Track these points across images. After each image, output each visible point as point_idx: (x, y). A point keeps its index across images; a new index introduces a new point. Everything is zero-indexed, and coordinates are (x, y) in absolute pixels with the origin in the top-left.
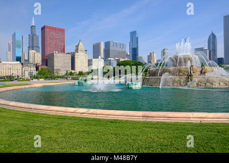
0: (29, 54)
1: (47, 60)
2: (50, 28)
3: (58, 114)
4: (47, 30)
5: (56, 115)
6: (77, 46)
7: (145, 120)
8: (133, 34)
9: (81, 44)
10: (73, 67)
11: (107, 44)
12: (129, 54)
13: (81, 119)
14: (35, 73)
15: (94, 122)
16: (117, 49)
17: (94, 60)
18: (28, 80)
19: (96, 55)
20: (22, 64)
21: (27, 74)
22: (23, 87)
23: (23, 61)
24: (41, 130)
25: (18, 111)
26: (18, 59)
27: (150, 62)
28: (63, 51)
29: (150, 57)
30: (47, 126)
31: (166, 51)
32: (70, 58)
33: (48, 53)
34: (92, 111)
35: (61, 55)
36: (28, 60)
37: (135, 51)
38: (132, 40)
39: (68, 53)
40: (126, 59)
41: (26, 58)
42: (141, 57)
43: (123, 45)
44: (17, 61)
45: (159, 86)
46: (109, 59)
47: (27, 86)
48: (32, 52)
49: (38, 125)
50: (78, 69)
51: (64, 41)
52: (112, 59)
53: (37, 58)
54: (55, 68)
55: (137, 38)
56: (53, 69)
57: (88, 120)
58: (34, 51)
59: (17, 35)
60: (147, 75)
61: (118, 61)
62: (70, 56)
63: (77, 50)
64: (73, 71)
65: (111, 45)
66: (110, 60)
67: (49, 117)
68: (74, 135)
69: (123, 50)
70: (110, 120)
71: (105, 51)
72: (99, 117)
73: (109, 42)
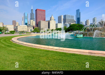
0: (30, 22)
1: (38, 24)
2: (39, 10)
3: (45, 49)
4: (38, 11)
5: (44, 50)
6: (51, 18)
8: (78, 11)
9: (52, 17)
10: (49, 27)
11: (65, 16)
12: (75, 21)
13: (56, 52)
14: (33, 30)
16: (69, 18)
17: (58, 24)
18: (30, 33)
19: (60, 22)
20: (28, 26)
21: (29, 30)
22: (28, 36)
23: (28, 25)
24: (39, 57)
26: (26, 24)
27: (86, 24)
28: (45, 20)
29: (86, 22)
30: (41, 55)
31: (95, 19)
32: (48, 23)
33: (38, 21)
34: (61, 48)
35: (44, 22)
36: (30, 24)
37: (78, 19)
38: (77, 14)
39: (47, 21)
40: (74, 23)
41: (29, 24)
42: (82, 22)
43: (73, 17)
44: (26, 25)
46: (66, 23)
47: (30, 36)
48: (32, 21)
49: (37, 54)
50: (51, 28)
51: (45, 16)
52: (67, 23)
53: (34, 23)
54: (41, 28)
55: (80, 13)
56: (40, 28)
58: (32, 20)
59: (26, 14)
60: (86, 31)
61: (70, 24)
62: (47, 22)
63: (51, 19)
64: (49, 29)
65: (67, 16)
66: (66, 24)
67: (41, 50)
69: (73, 19)
71: (64, 19)
72: (65, 52)
73: (66, 15)
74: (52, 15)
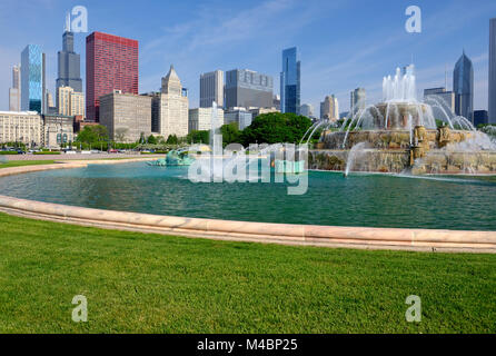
0: (58, 94)
1: (99, 110)
2: (105, 38)
3: (121, 229)
4: (98, 42)
5: (116, 230)
6: (166, 80)
7: (311, 244)
8: (289, 54)
9: (173, 74)
10: (155, 126)
11: (232, 77)
12: (279, 98)
13: (171, 240)
14: (71, 136)
15: (198, 248)
16: (253, 87)
17: (202, 111)
18: (55, 152)
19: (207, 99)
20: (43, 117)
21: (53, 138)
22: (44, 167)
23: (44, 110)
24: (82, 263)
25: (33, 220)
26: (35, 106)
27: (324, 116)
28: (134, 89)
29: (325, 107)
30: (96, 253)
31: (360, 94)
32: (150, 105)
33: (99, 93)
34: (195, 222)
35: (129, 98)
36: (57, 109)
37: (292, 93)
38: (286, 67)
39: (146, 95)
40: (273, 110)
41: (52, 104)
42: (305, 106)
43: (267, 80)
44: (31, 109)
45: (344, 169)
46: (236, 108)
47: (53, 166)
48: (65, 90)
49: (75, 250)
50: (166, 131)
51: (136, 68)
52: (241, 109)
53: (77, 103)
54: (116, 127)
55: (298, 64)
56: (111, 130)
57: (186, 241)
58: (68, 89)
59: (32, 52)
60: (319, 145)
61: (255, 113)
62: (148, 101)
63: (164, 88)
64: (155, 135)
65: (241, 78)
66: (238, 111)
67: (100, 233)
68: (155, 274)
69: (267, 89)
70: (235, 242)
71: (225, 90)
72: (210, 236)
73: (236, 71)
74: (171, 68)
